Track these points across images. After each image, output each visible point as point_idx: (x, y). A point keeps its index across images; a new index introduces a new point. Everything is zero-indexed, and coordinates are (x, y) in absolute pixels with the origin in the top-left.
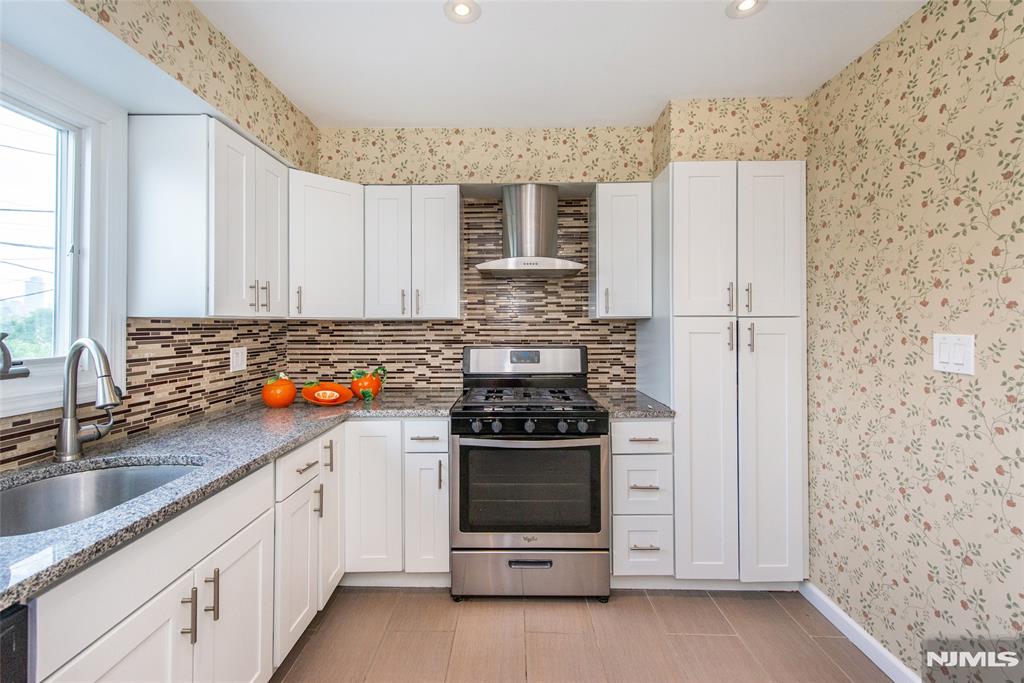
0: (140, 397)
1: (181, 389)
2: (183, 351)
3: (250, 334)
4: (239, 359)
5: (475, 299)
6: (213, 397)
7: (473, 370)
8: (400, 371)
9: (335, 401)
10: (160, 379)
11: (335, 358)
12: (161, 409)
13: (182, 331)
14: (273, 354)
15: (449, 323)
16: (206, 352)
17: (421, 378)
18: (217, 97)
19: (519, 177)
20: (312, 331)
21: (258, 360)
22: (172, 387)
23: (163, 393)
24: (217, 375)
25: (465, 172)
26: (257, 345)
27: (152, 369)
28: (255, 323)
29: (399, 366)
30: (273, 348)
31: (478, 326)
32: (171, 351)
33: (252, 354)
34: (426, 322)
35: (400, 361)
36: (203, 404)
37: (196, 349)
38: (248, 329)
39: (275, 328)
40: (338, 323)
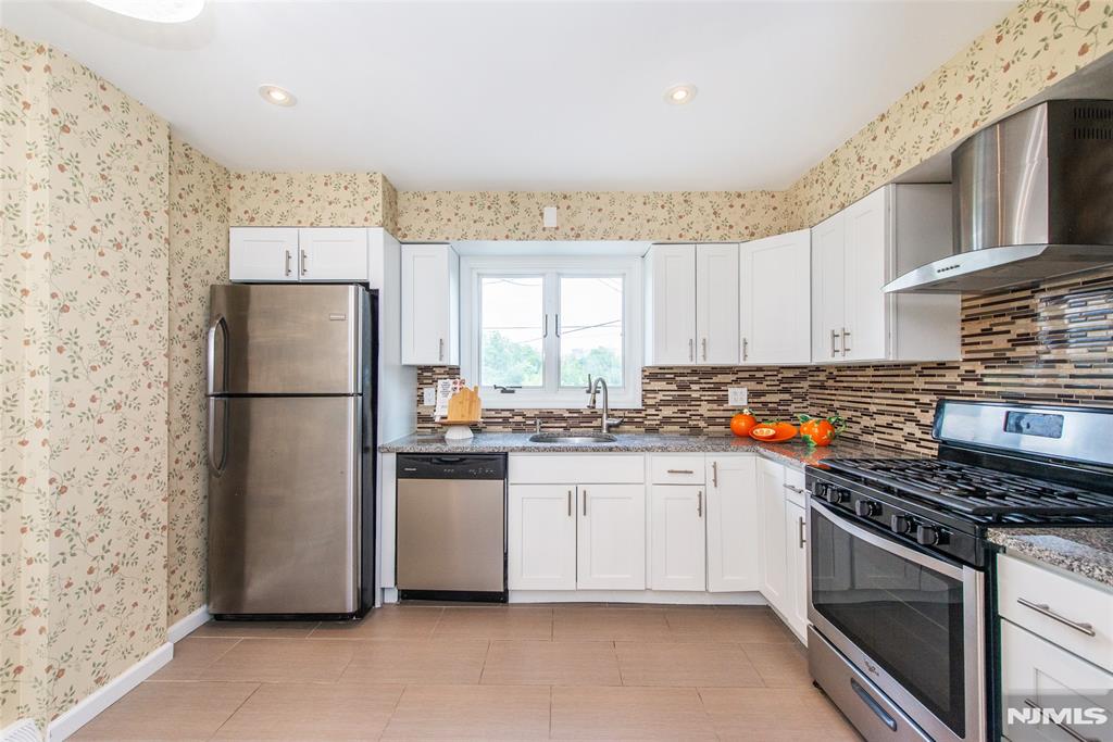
0: (653, 411)
1: (683, 411)
2: (681, 388)
3: (752, 378)
4: (738, 396)
6: (711, 421)
7: (944, 435)
8: (889, 426)
10: (665, 403)
11: (837, 404)
12: (666, 421)
13: (682, 375)
14: (787, 396)
15: (941, 366)
16: (703, 389)
17: (910, 438)
19: (957, 131)
20: (822, 377)
21: (763, 399)
22: (676, 409)
23: (667, 411)
24: (715, 406)
25: (892, 164)
26: (759, 387)
27: (660, 396)
28: (760, 369)
29: (889, 419)
30: (785, 391)
31: (980, 369)
32: (674, 387)
33: (753, 394)
34: (915, 365)
35: (889, 413)
36: (702, 424)
37: (694, 387)
38: (753, 374)
39: (790, 374)
40: (839, 368)
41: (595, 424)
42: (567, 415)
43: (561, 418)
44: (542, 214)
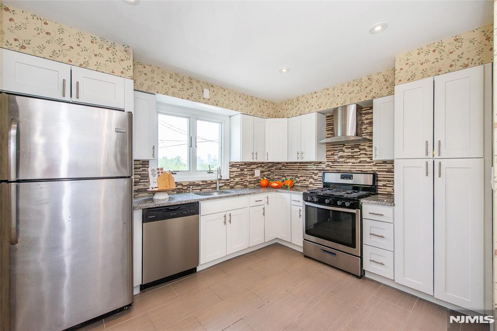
0: (232, 180)
1: (242, 179)
2: (242, 170)
3: (261, 166)
4: (257, 173)
5: (330, 153)
6: (250, 182)
7: (325, 181)
8: (304, 180)
9: (277, 186)
10: (236, 176)
11: (286, 175)
12: (237, 183)
13: (242, 165)
14: (269, 173)
15: (320, 163)
16: (248, 170)
17: (311, 183)
18: (242, 109)
19: (337, 104)
20: (280, 166)
21: (264, 174)
22: (240, 178)
23: (237, 180)
24: (251, 177)
25: (318, 107)
26: (264, 169)
27: (235, 174)
28: (263, 163)
29: (304, 178)
30: (269, 171)
31: (331, 164)
32: (239, 170)
33: (262, 172)
34: (313, 162)
35: (305, 176)
36: (247, 184)
37: (245, 170)
38: (261, 165)
39: (270, 165)
40: (287, 163)
41: (212, 186)
42: (201, 183)
43: (198, 185)
44: (203, 91)
